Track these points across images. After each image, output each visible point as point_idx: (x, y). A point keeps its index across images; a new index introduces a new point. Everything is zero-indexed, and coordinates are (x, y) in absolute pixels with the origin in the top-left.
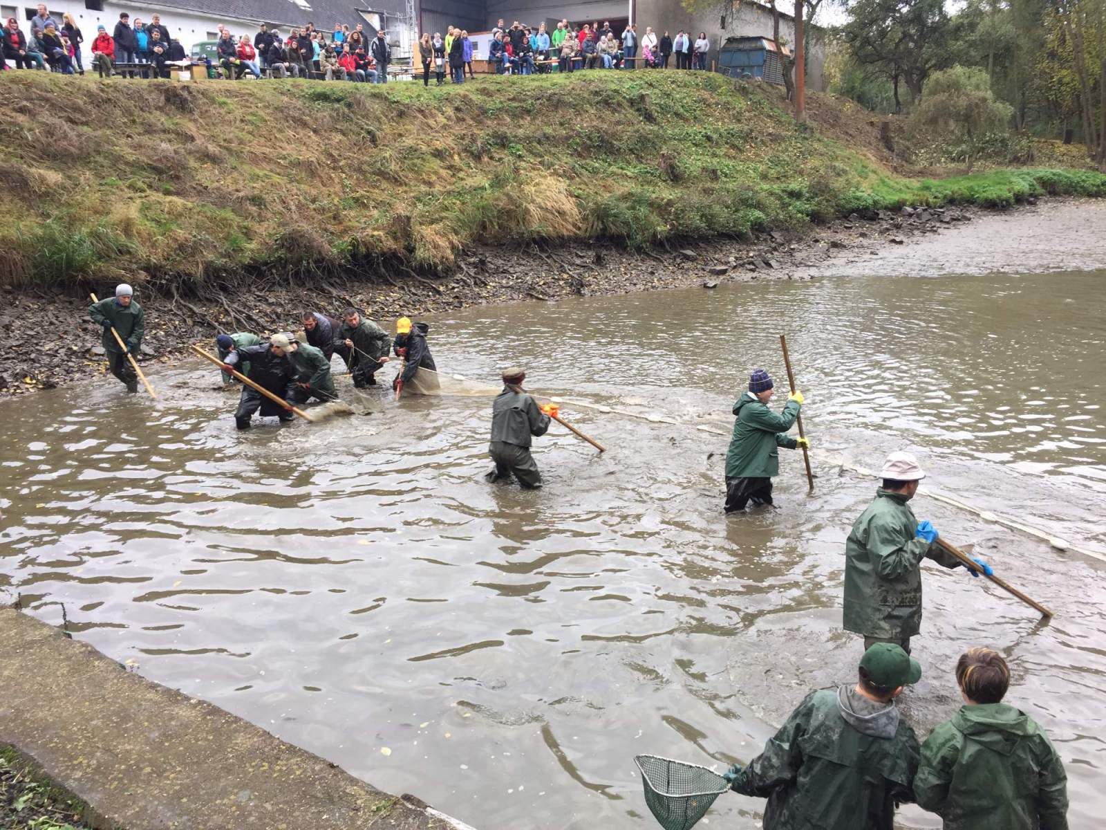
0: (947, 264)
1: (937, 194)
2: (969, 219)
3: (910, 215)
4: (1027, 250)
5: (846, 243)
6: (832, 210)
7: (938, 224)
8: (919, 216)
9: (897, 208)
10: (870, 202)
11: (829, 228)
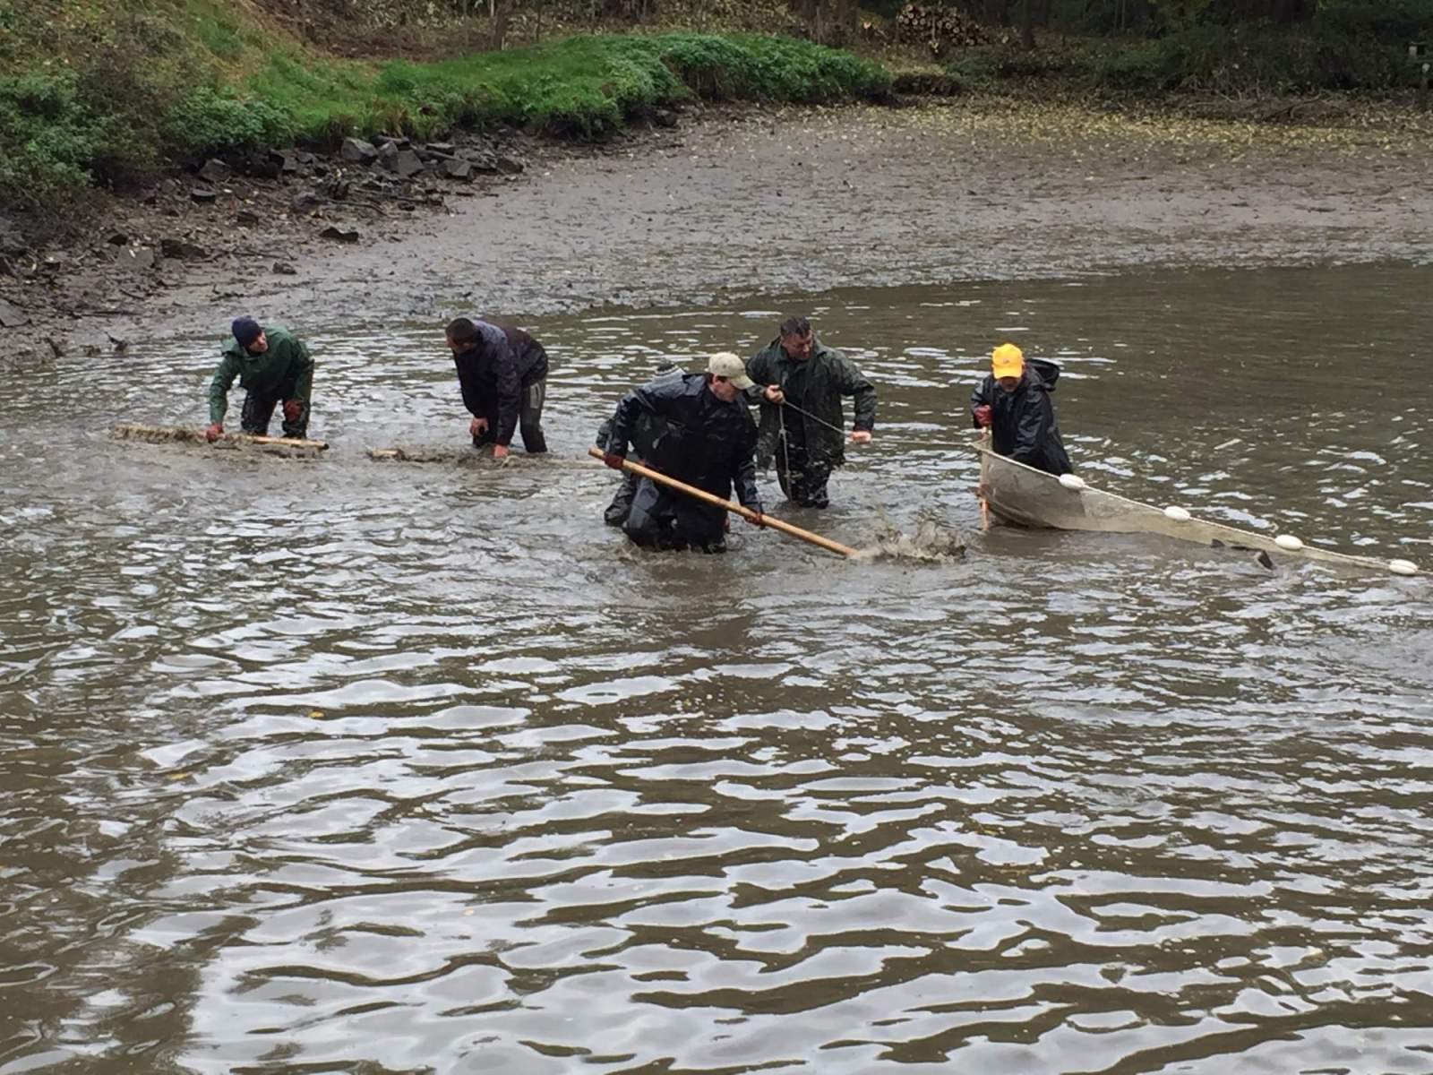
0: (478, 292)
1: (429, 102)
2: (519, 169)
3: (367, 161)
4: (669, 247)
5: (203, 242)
6: (153, 152)
7: (442, 185)
8: (388, 163)
9: (328, 141)
10: (255, 125)
11: (151, 201)
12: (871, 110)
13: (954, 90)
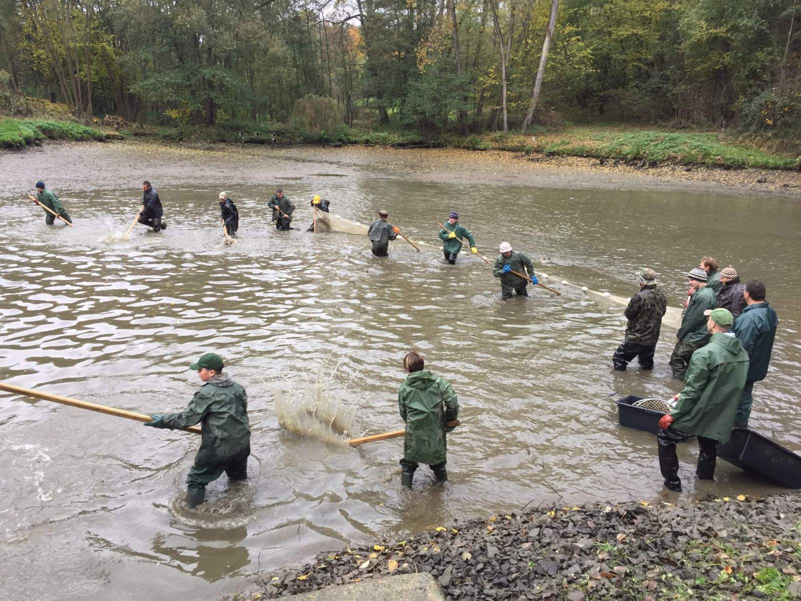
12: (99, 143)
13: (122, 139)
